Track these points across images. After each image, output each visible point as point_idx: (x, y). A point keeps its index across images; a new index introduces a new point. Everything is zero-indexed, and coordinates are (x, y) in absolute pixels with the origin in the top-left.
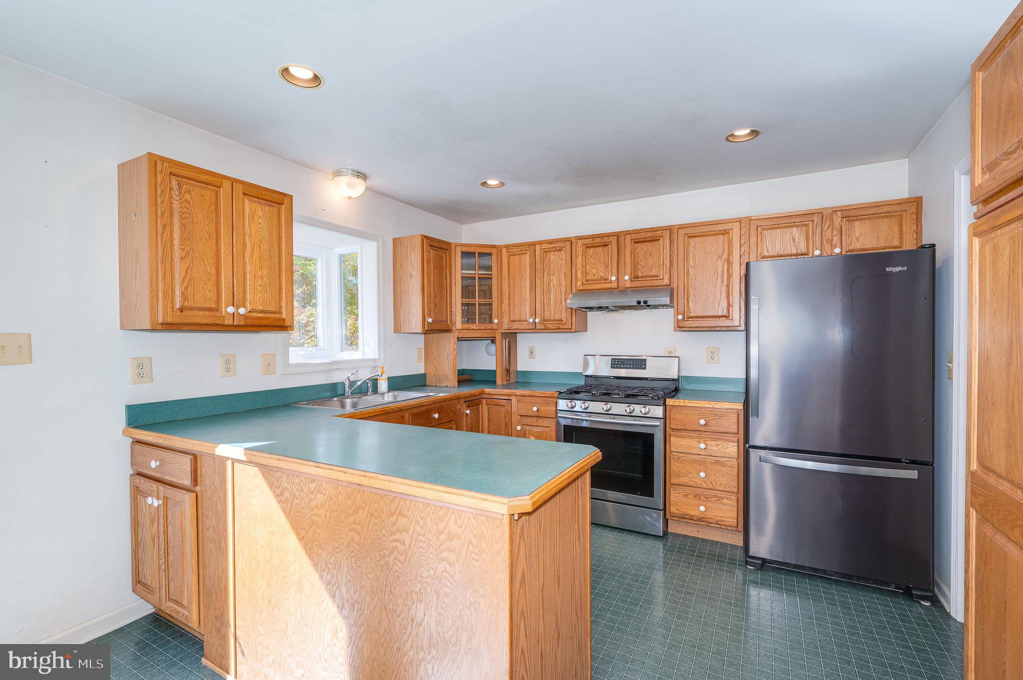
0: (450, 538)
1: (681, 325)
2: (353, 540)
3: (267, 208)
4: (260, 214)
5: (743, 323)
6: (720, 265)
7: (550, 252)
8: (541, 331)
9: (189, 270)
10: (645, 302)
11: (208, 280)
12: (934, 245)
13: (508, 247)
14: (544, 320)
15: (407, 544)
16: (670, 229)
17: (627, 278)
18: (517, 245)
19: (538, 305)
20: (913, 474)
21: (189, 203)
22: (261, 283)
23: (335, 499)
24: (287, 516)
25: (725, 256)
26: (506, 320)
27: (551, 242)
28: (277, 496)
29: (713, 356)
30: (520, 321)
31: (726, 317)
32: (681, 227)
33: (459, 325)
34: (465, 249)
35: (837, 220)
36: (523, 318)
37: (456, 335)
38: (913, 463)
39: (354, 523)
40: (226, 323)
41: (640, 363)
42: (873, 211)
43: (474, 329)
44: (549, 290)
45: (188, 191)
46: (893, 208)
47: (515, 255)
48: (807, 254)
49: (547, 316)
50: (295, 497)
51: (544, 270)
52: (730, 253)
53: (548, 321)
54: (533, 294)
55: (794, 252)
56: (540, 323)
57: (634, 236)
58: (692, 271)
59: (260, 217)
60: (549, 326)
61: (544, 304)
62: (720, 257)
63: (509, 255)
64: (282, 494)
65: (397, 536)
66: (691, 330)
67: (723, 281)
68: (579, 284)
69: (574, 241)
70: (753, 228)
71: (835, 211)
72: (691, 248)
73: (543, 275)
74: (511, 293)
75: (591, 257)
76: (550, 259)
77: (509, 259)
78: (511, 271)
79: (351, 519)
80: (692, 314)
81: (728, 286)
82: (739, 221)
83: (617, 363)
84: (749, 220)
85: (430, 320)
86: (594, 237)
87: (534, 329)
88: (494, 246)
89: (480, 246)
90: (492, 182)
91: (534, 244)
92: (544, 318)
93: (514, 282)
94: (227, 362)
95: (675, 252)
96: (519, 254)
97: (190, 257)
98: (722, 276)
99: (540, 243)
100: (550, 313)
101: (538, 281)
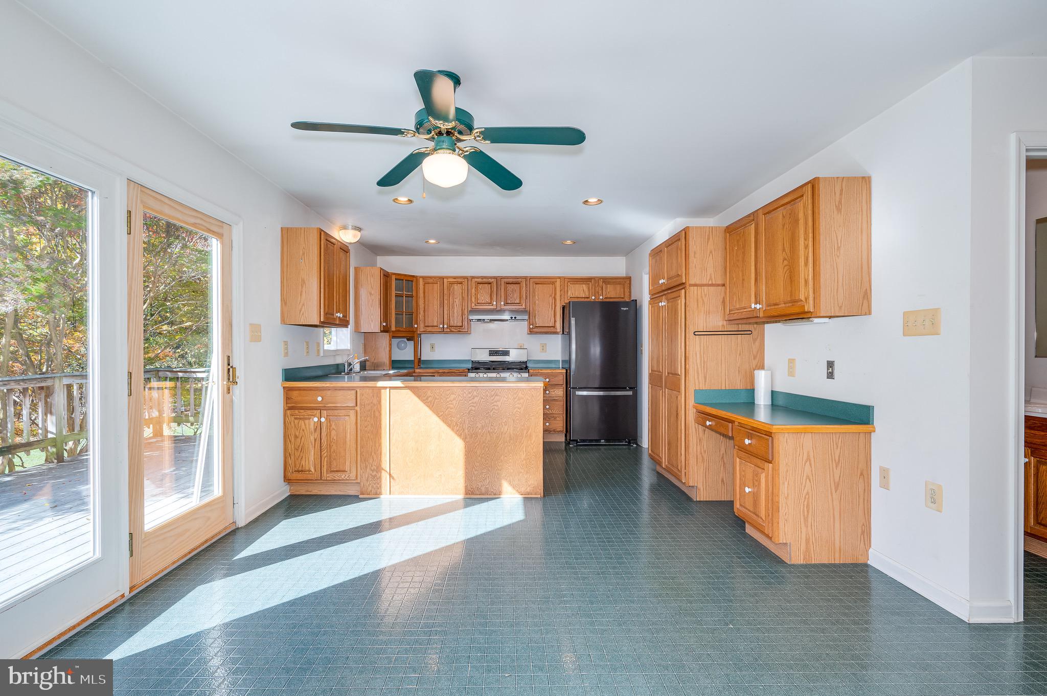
0: (519, 400)
1: (531, 331)
2: (471, 410)
4: (343, 259)
5: (561, 330)
6: (551, 300)
7: (454, 283)
8: (447, 333)
10: (515, 318)
12: (636, 300)
13: (424, 278)
14: (450, 326)
15: (499, 406)
16: (526, 278)
17: (502, 303)
18: (431, 277)
19: (446, 316)
20: (630, 393)
23: (461, 396)
24: (431, 409)
25: (553, 295)
26: (422, 325)
27: (455, 278)
28: (423, 401)
29: (544, 348)
30: (432, 326)
31: (554, 327)
32: (531, 278)
33: (393, 329)
34: (398, 277)
35: (601, 283)
36: (435, 324)
37: (391, 334)
38: (631, 388)
39: (472, 403)
40: (336, 322)
41: (506, 353)
42: (614, 281)
43: (402, 331)
44: (453, 307)
46: (621, 280)
47: (429, 283)
48: (589, 298)
49: (452, 323)
50: (436, 399)
51: (450, 295)
52: (555, 294)
53: (452, 326)
54: (442, 309)
55: (584, 296)
56: (447, 328)
57: (506, 280)
58: (537, 302)
60: (453, 330)
61: (450, 316)
62: (551, 296)
63: (425, 283)
64: (427, 399)
65: (495, 404)
66: (537, 333)
67: (552, 308)
68: (473, 305)
69: (469, 279)
70: (566, 282)
71: (600, 278)
72: (537, 290)
73: (449, 297)
74: (426, 308)
75: (481, 289)
76: (454, 288)
77: (424, 285)
78: (426, 294)
79: (470, 402)
80: (537, 325)
81: (555, 311)
82: (559, 278)
83: (493, 353)
84: (565, 278)
85: (384, 324)
86: (483, 278)
87: (443, 331)
88: (413, 276)
89: (405, 275)
90: (432, 241)
91: (442, 278)
92: (450, 324)
93: (428, 301)
94: (307, 347)
95: (528, 291)
96: (432, 283)
98: (552, 305)
99: (447, 278)
100: (454, 322)
101: (446, 302)
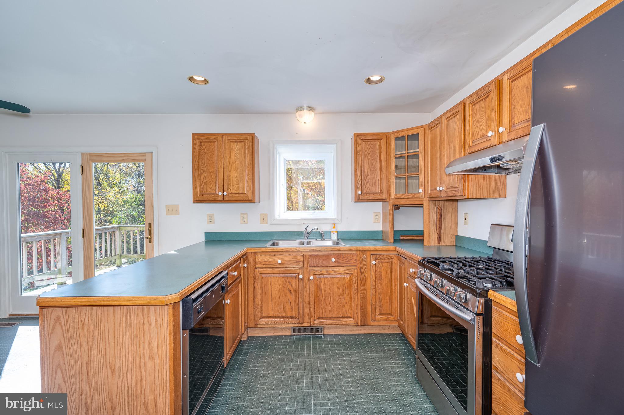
3: (239, 143)
4: (235, 147)
7: (450, 120)
9: (205, 178)
10: (499, 158)
11: (212, 181)
13: (429, 125)
14: (447, 188)
17: (501, 129)
18: (434, 121)
19: (443, 174)
21: (204, 150)
22: (236, 180)
26: (429, 189)
27: (451, 110)
30: (435, 189)
33: (393, 195)
34: (398, 135)
36: (436, 187)
37: (392, 203)
40: (220, 199)
43: (403, 198)
44: (449, 158)
45: (204, 145)
53: (449, 188)
56: (444, 191)
59: (235, 148)
60: (449, 193)
63: (430, 131)
68: (467, 147)
69: (465, 102)
74: (431, 165)
75: (476, 115)
76: (449, 128)
77: (430, 134)
78: (431, 145)
85: (360, 193)
86: (478, 92)
87: (441, 196)
88: (420, 127)
90: (375, 78)
91: (441, 117)
92: (447, 185)
93: (432, 155)
94: (244, 217)
96: (435, 129)
97: (205, 173)
99: (444, 115)
100: (450, 180)
